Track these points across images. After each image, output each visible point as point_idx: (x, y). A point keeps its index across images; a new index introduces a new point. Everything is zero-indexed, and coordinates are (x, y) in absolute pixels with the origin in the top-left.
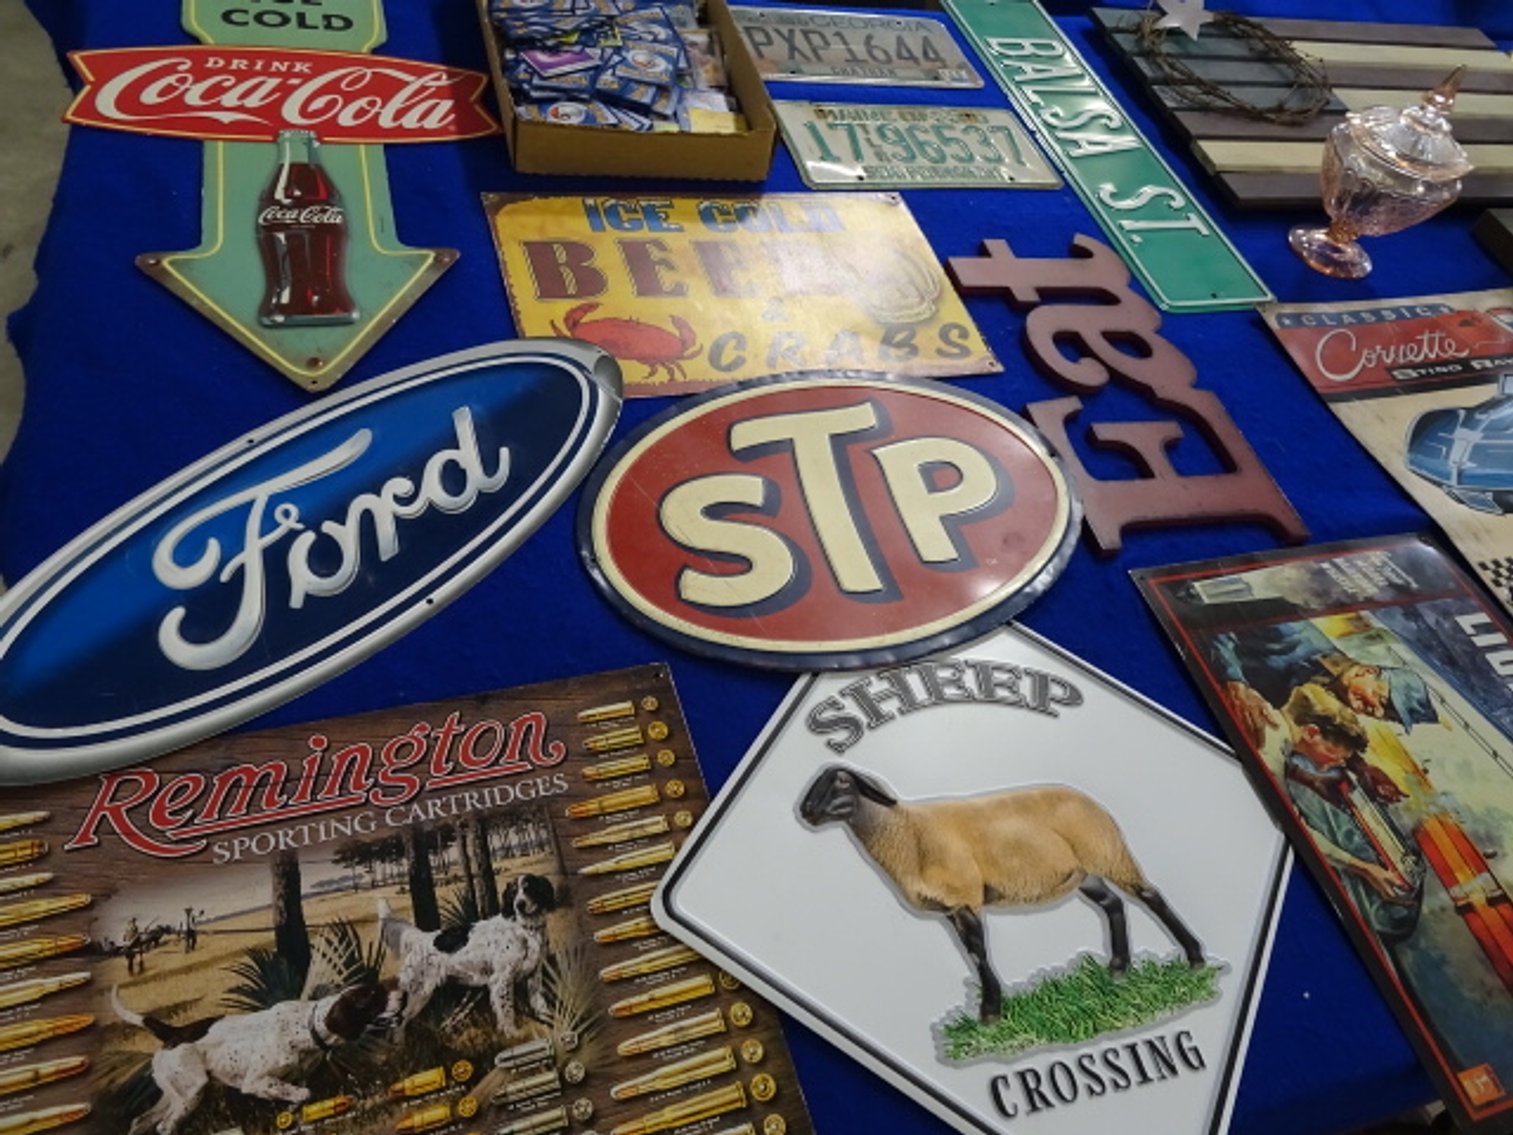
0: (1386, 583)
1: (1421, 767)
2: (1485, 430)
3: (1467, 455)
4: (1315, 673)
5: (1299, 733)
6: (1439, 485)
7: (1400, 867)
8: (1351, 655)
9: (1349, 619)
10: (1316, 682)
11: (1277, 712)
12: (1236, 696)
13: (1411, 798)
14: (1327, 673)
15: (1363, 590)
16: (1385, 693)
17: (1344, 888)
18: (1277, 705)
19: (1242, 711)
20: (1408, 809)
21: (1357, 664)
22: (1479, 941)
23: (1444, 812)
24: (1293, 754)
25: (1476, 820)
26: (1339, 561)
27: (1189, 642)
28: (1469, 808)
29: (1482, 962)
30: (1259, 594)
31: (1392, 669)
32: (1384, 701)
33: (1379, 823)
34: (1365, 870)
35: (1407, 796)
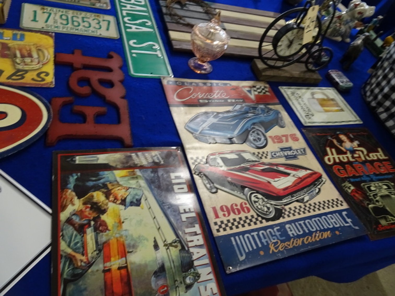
0: (152, 161)
1: (122, 221)
2: (220, 119)
3: (208, 126)
4: (102, 188)
5: (82, 207)
6: (192, 133)
7: (90, 255)
8: (121, 183)
9: (129, 172)
10: (101, 191)
11: (78, 200)
12: (65, 194)
13: (111, 232)
14: (108, 188)
15: (142, 163)
16: (125, 196)
17: (61, 262)
18: (79, 198)
19: (64, 199)
20: (107, 235)
21: (122, 186)
22: (105, 282)
23: (121, 237)
24: (74, 214)
25: (132, 239)
26: (140, 154)
27: (59, 175)
28: (132, 236)
29: (101, 290)
30: (99, 162)
31: (134, 188)
32: (123, 198)
33: (92, 239)
34: (74, 256)
35: (109, 230)
